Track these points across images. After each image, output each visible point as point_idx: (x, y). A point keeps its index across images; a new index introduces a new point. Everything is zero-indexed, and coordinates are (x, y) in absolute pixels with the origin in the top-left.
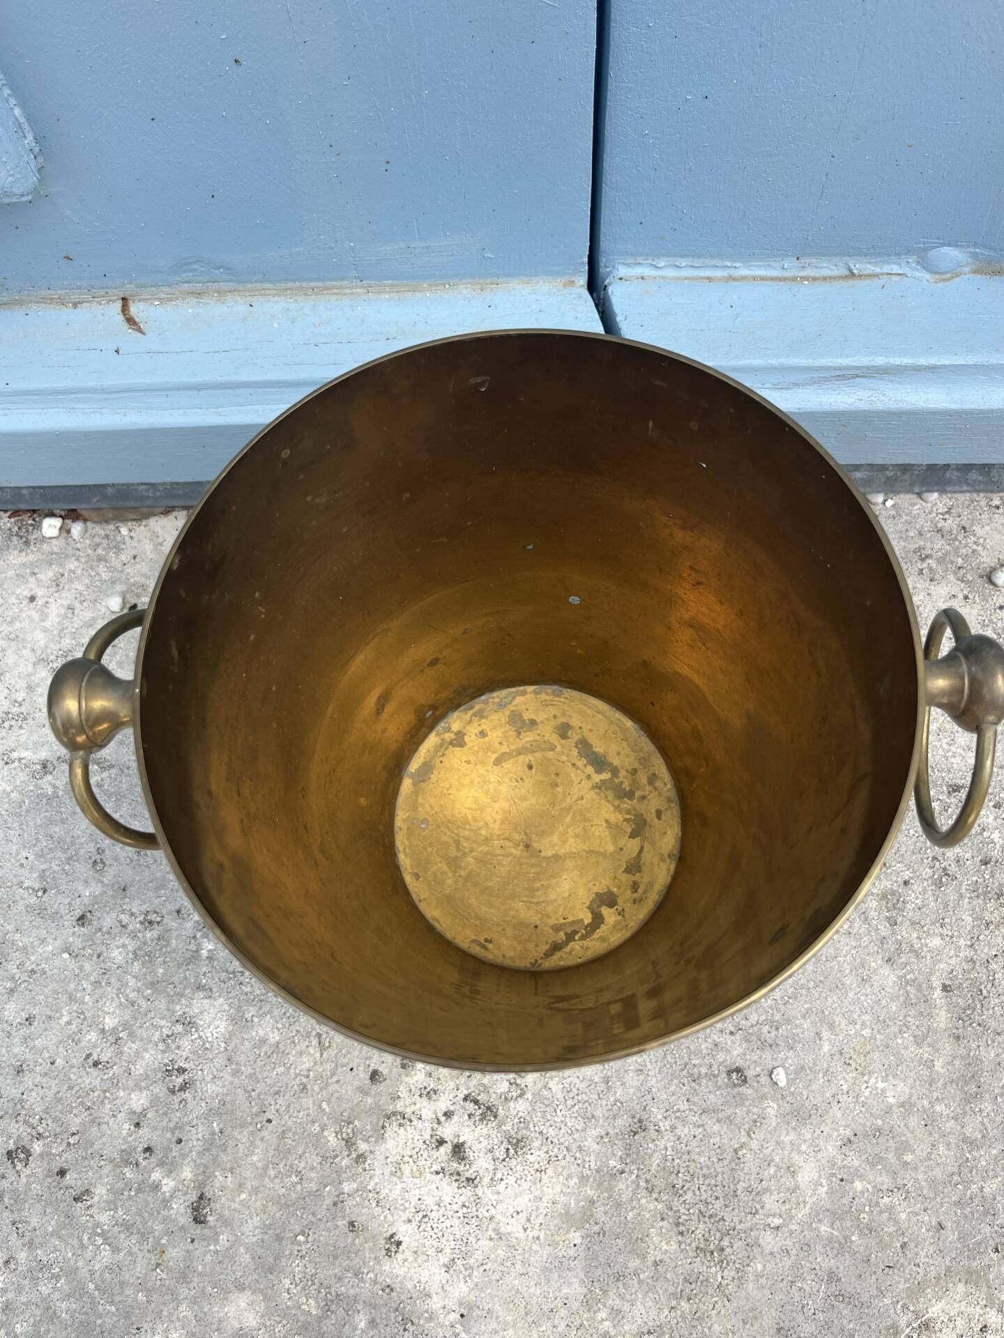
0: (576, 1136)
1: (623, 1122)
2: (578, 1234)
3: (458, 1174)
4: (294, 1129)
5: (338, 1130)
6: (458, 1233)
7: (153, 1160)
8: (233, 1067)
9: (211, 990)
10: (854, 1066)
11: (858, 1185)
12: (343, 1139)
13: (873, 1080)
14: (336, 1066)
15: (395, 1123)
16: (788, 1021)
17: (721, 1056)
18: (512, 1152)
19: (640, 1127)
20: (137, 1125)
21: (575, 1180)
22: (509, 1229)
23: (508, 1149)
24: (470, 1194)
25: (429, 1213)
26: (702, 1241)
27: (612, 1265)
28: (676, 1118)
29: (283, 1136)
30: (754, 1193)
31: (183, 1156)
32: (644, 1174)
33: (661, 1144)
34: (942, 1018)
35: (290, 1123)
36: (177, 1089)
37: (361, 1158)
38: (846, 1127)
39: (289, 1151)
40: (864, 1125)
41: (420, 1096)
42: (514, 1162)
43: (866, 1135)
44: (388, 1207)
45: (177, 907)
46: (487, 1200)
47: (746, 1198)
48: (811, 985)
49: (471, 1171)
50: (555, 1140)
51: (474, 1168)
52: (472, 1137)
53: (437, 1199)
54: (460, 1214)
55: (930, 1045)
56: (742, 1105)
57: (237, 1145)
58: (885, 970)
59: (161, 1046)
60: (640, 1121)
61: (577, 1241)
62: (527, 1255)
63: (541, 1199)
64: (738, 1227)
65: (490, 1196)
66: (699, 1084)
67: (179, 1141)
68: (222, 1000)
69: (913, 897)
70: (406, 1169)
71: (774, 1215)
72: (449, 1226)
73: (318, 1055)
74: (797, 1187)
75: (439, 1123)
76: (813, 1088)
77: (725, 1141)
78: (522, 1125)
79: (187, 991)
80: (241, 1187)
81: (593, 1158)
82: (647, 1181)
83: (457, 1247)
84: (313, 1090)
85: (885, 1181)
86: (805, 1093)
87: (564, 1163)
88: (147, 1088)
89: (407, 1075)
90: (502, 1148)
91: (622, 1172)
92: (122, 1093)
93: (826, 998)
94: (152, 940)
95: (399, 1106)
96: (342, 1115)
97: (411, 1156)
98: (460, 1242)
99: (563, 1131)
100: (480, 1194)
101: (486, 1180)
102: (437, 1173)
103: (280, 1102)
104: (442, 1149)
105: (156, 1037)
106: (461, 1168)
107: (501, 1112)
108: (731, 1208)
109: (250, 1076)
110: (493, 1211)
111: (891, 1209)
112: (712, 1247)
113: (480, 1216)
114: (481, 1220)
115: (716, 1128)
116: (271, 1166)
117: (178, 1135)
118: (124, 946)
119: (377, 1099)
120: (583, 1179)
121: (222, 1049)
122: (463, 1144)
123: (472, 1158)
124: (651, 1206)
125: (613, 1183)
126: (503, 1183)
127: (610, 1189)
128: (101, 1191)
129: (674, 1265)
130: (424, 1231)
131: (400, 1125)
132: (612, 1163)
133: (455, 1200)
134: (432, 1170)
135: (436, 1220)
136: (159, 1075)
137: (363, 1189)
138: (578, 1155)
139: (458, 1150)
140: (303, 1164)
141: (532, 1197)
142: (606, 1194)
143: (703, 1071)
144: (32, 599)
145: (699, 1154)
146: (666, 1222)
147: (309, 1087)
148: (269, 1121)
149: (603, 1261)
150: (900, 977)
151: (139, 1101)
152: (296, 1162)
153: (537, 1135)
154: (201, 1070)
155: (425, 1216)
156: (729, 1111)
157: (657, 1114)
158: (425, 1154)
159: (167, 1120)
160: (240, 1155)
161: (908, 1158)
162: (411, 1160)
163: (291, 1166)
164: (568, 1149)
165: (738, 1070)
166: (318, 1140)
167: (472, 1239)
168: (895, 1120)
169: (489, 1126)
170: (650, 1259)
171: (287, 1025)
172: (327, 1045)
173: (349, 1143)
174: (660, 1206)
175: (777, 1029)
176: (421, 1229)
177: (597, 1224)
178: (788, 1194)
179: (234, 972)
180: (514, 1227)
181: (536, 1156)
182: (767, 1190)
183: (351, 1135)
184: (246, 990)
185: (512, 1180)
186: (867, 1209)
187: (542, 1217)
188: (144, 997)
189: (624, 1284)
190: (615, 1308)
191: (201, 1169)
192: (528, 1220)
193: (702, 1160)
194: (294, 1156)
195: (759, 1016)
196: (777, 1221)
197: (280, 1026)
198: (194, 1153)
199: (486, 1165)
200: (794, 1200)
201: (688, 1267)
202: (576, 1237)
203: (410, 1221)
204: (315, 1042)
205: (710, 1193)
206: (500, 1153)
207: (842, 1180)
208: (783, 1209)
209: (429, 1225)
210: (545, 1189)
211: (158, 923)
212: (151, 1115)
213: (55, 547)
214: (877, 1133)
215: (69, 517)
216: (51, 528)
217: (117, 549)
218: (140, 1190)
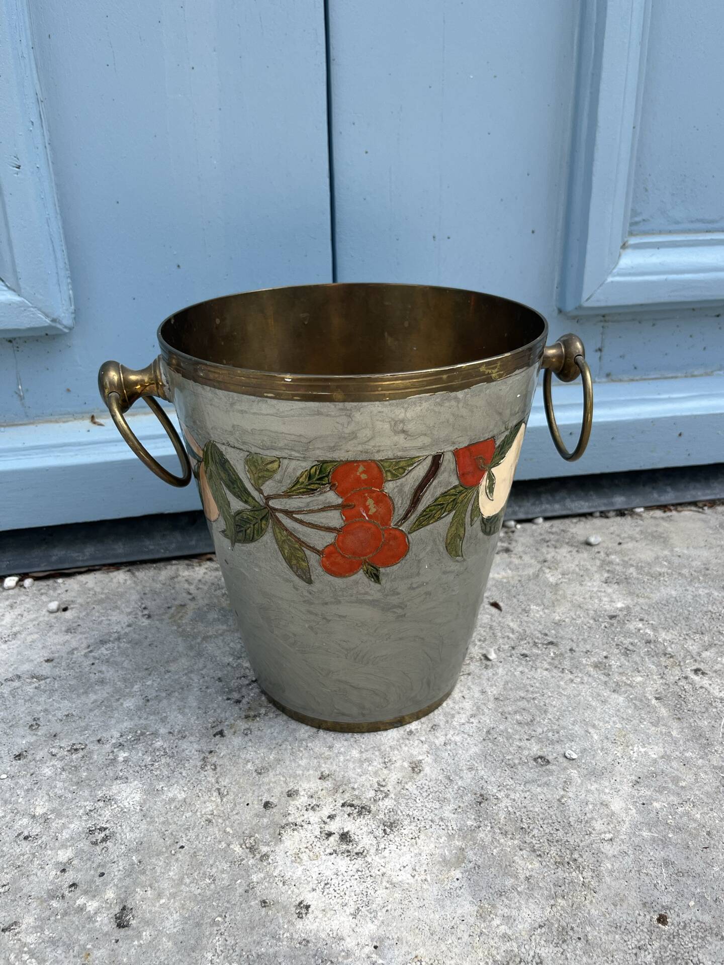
0: (436, 812)
1: (469, 798)
2: (458, 871)
3: (348, 851)
4: (204, 849)
5: (242, 842)
6: (357, 889)
7: (78, 891)
8: (148, 819)
9: (127, 778)
10: (619, 743)
11: (656, 805)
12: (247, 848)
13: (636, 749)
14: (235, 805)
15: (289, 830)
16: (564, 728)
17: (526, 753)
18: (388, 830)
19: (482, 799)
20: (64, 871)
21: (444, 838)
22: (400, 878)
23: (385, 830)
24: (361, 862)
25: (329, 881)
26: (557, 857)
27: (492, 886)
28: (507, 789)
29: (195, 855)
30: (583, 822)
31: (105, 884)
32: (496, 825)
33: (502, 805)
34: (663, 712)
35: (200, 846)
36: (99, 841)
37: (264, 857)
38: (631, 775)
39: (201, 864)
40: (643, 773)
41: (307, 810)
42: (391, 837)
43: (647, 777)
44: (293, 884)
45: (98, 738)
46: (376, 863)
47: (579, 826)
48: (570, 709)
49: (358, 848)
50: (420, 818)
51: (360, 846)
52: (354, 827)
53: (335, 870)
54: (356, 876)
55: (663, 725)
56: (552, 775)
57: (154, 868)
58: (615, 696)
59: (84, 818)
60: (481, 795)
61: (459, 876)
62: (420, 893)
63: (420, 854)
64: (581, 845)
65: (379, 860)
66: (517, 768)
67: (102, 875)
68: (136, 782)
69: (614, 663)
70: (304, 857)
71: (605, 833)
72: (348, 886)
73: (219, 800)
74: (613, 814)
75: (325, 823)
76: (598, 758)
77: (549, 796)
78: (392, 813)
79: (106, 782)
80: (160, 896)
81: (453, 823)
82: (500, 829)
83: (359, 899)
84: (217, 822)
85: (674, 799)
86: (593, 761)
87: (431, 830)
88: (72, 845)
89: (293, 800)
90: (380, 829)
91: (479, 827)
92: (49, 852)
93: (583, 713)
94: (77, 759)
95: (291, 819)
96: (243, 833)
97: (307, 848)
98: (361, 896)
99: (425, 811)
100: (370, 861)
101: (373, 851)
102: (331, 854)
103: (189, 834)
104: (332, 839)
105: (81, 811)
106: (350, 847)
107: (373, 808)
108: (570, 834)
109: (164, 823)
110: (383, 870)
111: (687, 814)
112: (566, 860)
113: (374, 875)
114: (375, 878)
115: (539, 790)
116: (186, 877)
117: (100, 870)
118: (53, 766)
119: (271, 819)
120: (450, 837)
121: (138, 811)
122: (347, 833)
123: (357, 840)
124: (509, 843)
125: (475, 835)
126: (387, 851)
127: (473, 839)
128: (28, 921)
129: (542, 877)
130: (328, 894)
131: (294, 830)
132: (469, 823)
133: (350, 869)
134: (326, 853)
135: (336, 885)
136: (83, 836)
137: (269, 875)
138: (441, 823)
139: (345, 837)
140: (214, 870)
141: (412, 854)
142: (471, 843)
143: (517, 761)
145: (533, 806)
146: (524, 851)
147: (214, 821)
148: (182, 847)
149: (484, 886)
150: (626, 698)
151: (64, 856)
152: (209, 870)
153: (405, 817)
154: (121, 826)
155: (326, 884)
156: (545, 779)
157: (492, 789)
158: (318, 844)
159: (90, 863)
160: (158, 874)
161: (683, 784)
162: (307, 850)
163: (204, 874)
164: (432, 821)
165: (541, 757)
166: (226, 852)
167: (371, 891)
168: (662, 765)
169: (366, 818)
170: (522, 877)
171: (191, 788)
172: (225, 793)
173: (252, 849)
174: (516, 842)
175: (558, 733)
176: (325, 894)
177: (470, 862)
178: (609, 818)
179: (145, 766)
180: (405, 877)
181: (408, 829)
182: (592, 818)
183: (253, 844)
184: (156, 773)
185: (393, 847)
186: (670, 817)
187: (424, 866)
188: (70, 791)
189: (507, 898)
190: (506, 915)
191: (123, 890)
192: (415, 870)
193: (537, 810)
194: (206, 867)
195: (543, 728)
196: (608, 836)
197: (185, 789)
198: (116, 881)
199: (370, 842)
200: (615, 821)
201: (553, 876)
202: (457, 873)
203: (314, 890)
204: (215, 794)
205: (550, 828)
206: (380, 833)
207: (644, 804)
208: (610, 828)
209: (331, 889)
210: (422, 847)
211: (82, 749)
212: (75, 862)
213: (11, 592)
214: (654, 775)
215: (23, 577)
216: (10, 581)
217: (55, 589)
218: (66, 914)
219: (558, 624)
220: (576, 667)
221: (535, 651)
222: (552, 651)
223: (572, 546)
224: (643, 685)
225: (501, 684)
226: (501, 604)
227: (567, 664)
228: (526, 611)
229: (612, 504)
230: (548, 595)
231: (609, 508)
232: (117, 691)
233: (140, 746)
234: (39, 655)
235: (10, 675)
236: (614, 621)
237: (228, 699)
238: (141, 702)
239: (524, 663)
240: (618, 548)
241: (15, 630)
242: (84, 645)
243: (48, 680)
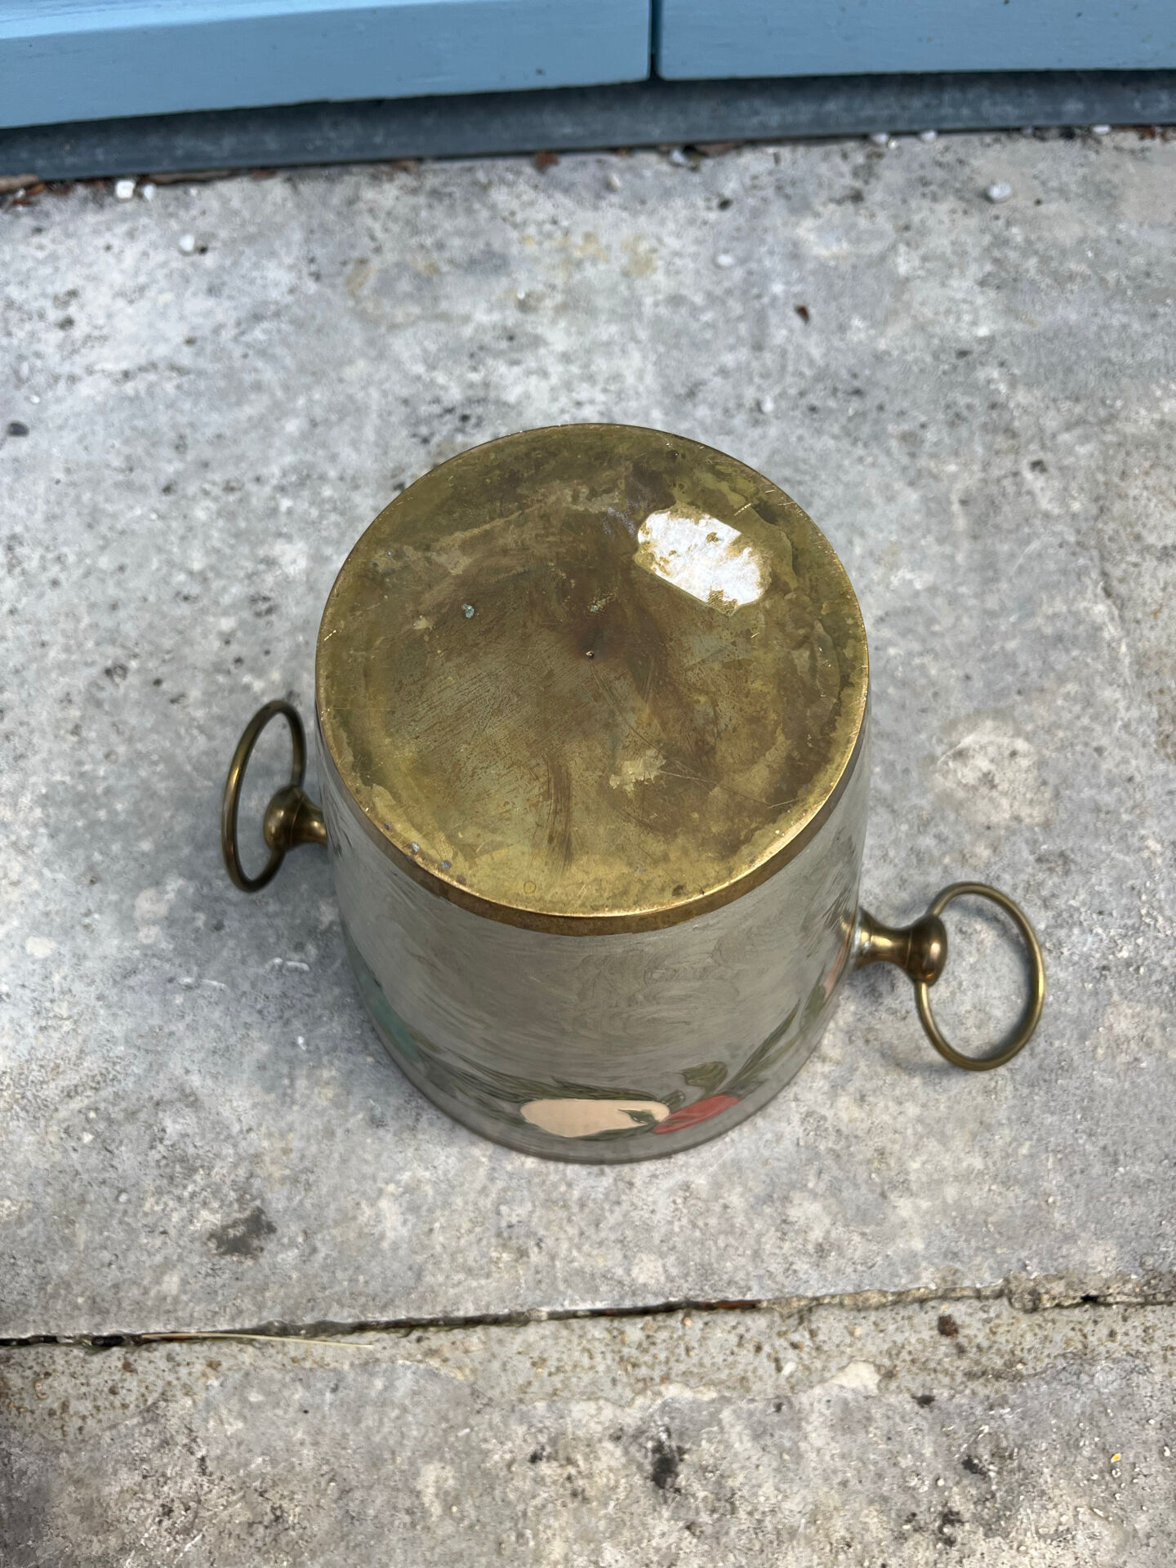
7: (244, 668)
9: (291, 537)
13: (901, 573)
20: (227, 642)
31: (271, 664)
34: (961, 523)
36: (262, 613)
38: (879, 609)
40: (895, 607)
43: (897, 614)
45: (257, 475)
55: (950, 544)
58: (908, 491)
59: (246, 582)
67: (267, 652)
68: (301, 544)
69: (930, 436)
79: (269, 539)
85: (916, 646)
88: (235, 614)
92: (212, 618)
93: (856, 513)
94: (234, 502)
105: (242, 573)
111: (922, 667)
117: (266, 647)
118: (208, 508)
121: (303, 581)
128: (195, 694)
136: (246, 603)
144: (108, 248)
150: (922, 496)
151: (227, 624)
154: (285, 597)
159: (255, 637)
161: (936, 628)
168: (923, 601)
179: (312, 522)
184: (323, 534)
186: (901, 667)
188: (229, 545)
191: (289, 673)
198: (282, 661)
207: (877, 648)
211: (239, 488)
212: (239, 634)
213: (129, 207)
214: (907, 611)
215: (142, 180)
216: (124, 188)
217: (187, 206)
218: (232, 691)
219: (879, 358)
220: (878, 437)
221: (832, 403)
222: (854, 406)
223: (961, 198)
224: (954, 477)
225: (764, 454)
226: (812, 311)
227: (866, 430)
228: (843, 328)
229: (1058, 114)
230: (887, 299)
231: (1050, 123)
232: (276, 404)
233: (306, 493)
234: (177, 333)
235: (143, 362)
236: (961, 363)
237: (414, 435)
238: (306, 426)
239: (807, 421)
240: (1031, 211)
241: (142, 279)
242: (232, 322)
243: (192, 376)
